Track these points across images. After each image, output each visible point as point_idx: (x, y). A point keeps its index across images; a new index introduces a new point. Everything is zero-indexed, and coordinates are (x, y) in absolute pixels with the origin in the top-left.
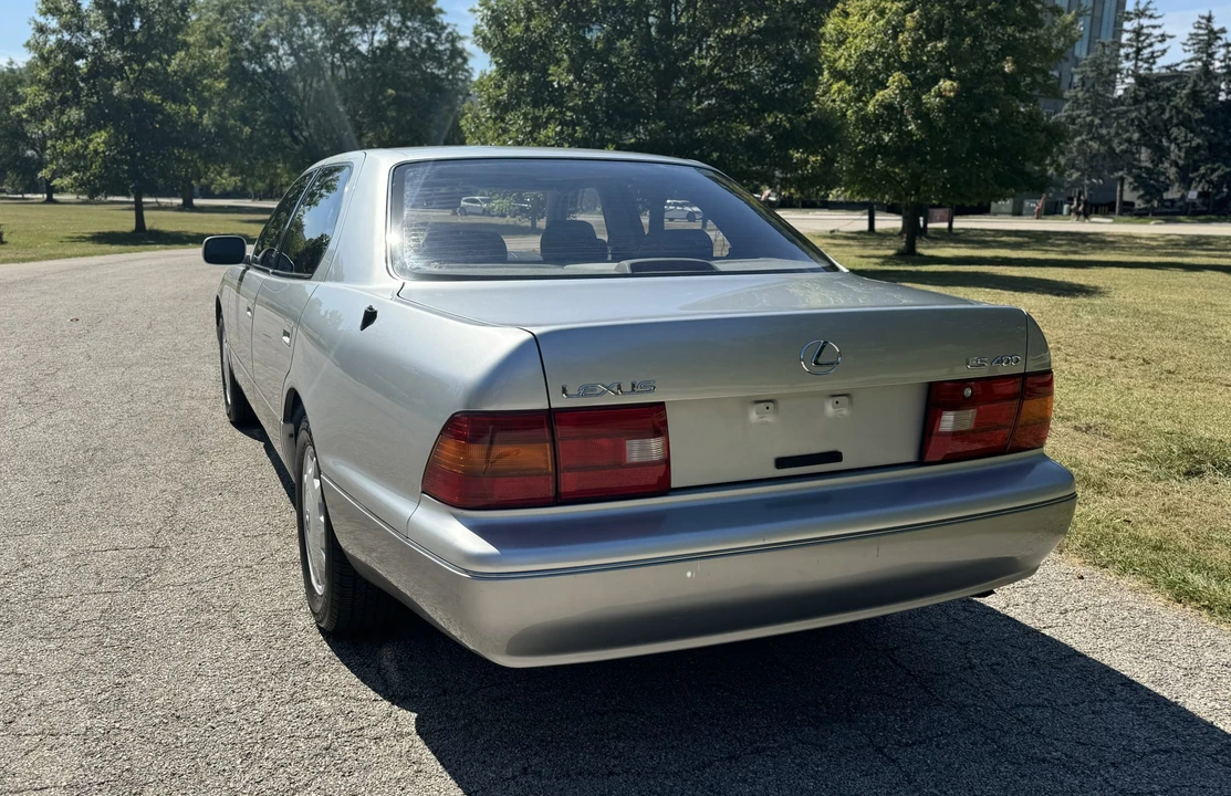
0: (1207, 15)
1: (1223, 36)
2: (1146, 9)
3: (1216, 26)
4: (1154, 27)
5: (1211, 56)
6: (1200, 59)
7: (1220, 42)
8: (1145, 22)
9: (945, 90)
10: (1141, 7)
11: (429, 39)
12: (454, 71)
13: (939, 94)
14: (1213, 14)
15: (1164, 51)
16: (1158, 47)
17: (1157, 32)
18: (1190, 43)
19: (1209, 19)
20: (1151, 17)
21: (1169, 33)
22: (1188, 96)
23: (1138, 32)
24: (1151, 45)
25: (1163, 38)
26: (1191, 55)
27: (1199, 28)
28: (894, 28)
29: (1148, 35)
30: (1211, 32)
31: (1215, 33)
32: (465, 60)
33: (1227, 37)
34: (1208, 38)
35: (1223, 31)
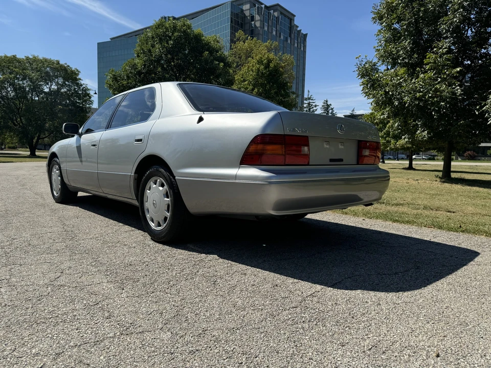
2: (311, 97)
3: (329, 103)
5: (328, 112)
6: (325, 113)
7: (330, 108)
8: (311, 101)
10: (309, 96)
11: (75, 89)
12: (85, 101)
15: (316, 110)
16: (314, 108)
17: (314, 104)
18: (322, 108)
19: (327, 101)
20: (312, 100)
21: (317, 104)
23: (309, 104)
24: (313, 108)
25: (316, 106)
26: (323, 111)
27: (324, 104)
29: (312, 105)
31: (329, 105)
32: (90, 97)
33: (332, 107)
34: (327, 107)
35: (331, 105)
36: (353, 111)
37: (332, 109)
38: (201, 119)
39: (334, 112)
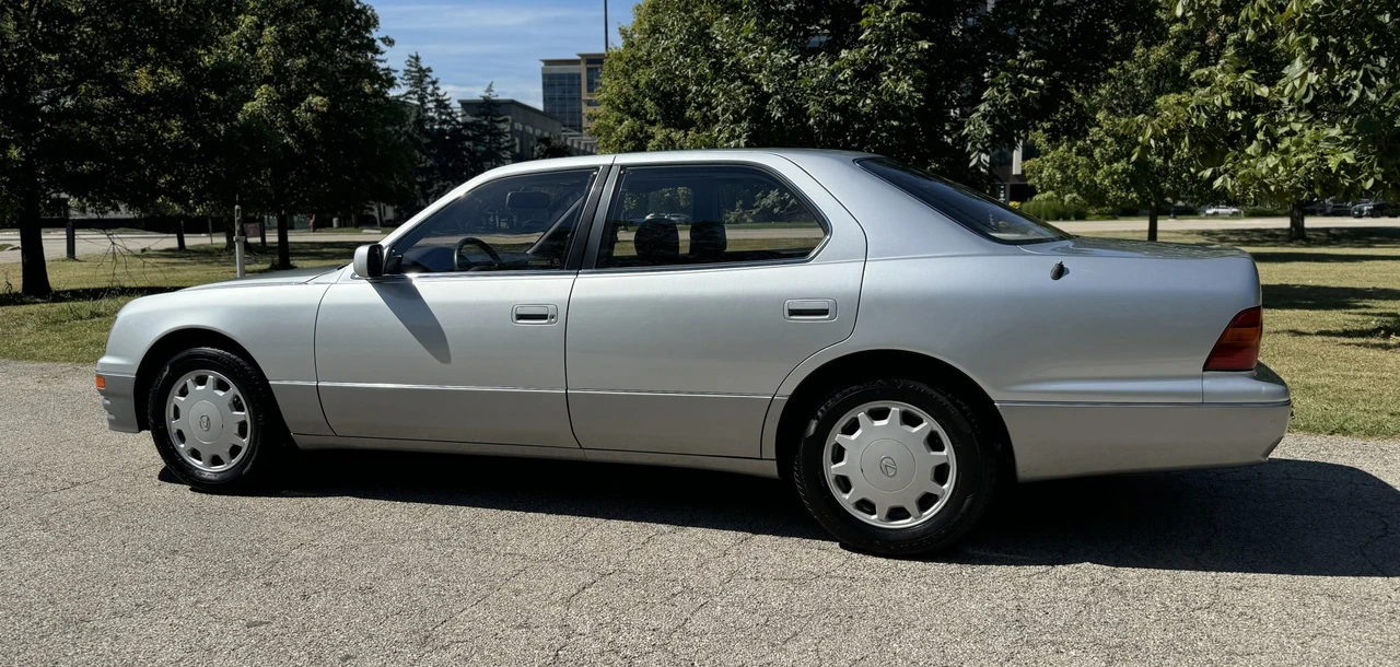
0: (414, 55)
1: (429, 74)
3: (424, 66)
4: (381, 61)
5: (424, 90)
6: (415, 93)
7: (429, 80)
9: (316, 104)
13: (310, 109)
14: (420, 55)
18: (406, 77)
19: (417, 59)
22: (415, 123)
26: (410, 89)
27: (411, 65)
28: (248, 40)
30: (420, 70)
31: (424, 71)
33: (433, 76)
34: (419, 75)
35: (429, 70)
36: (489, 90)
37: (434, 83)
38: (1060, 272)
39: (440, 92)
